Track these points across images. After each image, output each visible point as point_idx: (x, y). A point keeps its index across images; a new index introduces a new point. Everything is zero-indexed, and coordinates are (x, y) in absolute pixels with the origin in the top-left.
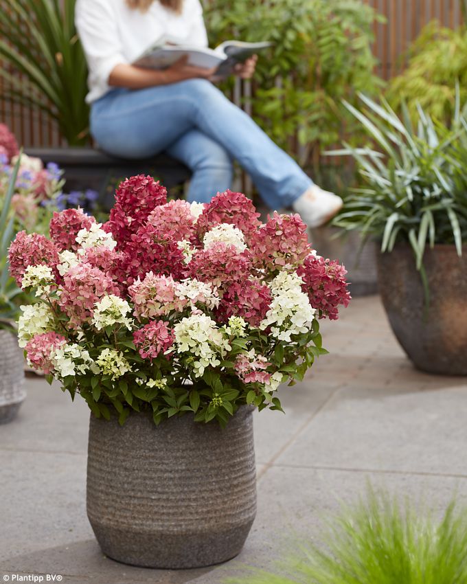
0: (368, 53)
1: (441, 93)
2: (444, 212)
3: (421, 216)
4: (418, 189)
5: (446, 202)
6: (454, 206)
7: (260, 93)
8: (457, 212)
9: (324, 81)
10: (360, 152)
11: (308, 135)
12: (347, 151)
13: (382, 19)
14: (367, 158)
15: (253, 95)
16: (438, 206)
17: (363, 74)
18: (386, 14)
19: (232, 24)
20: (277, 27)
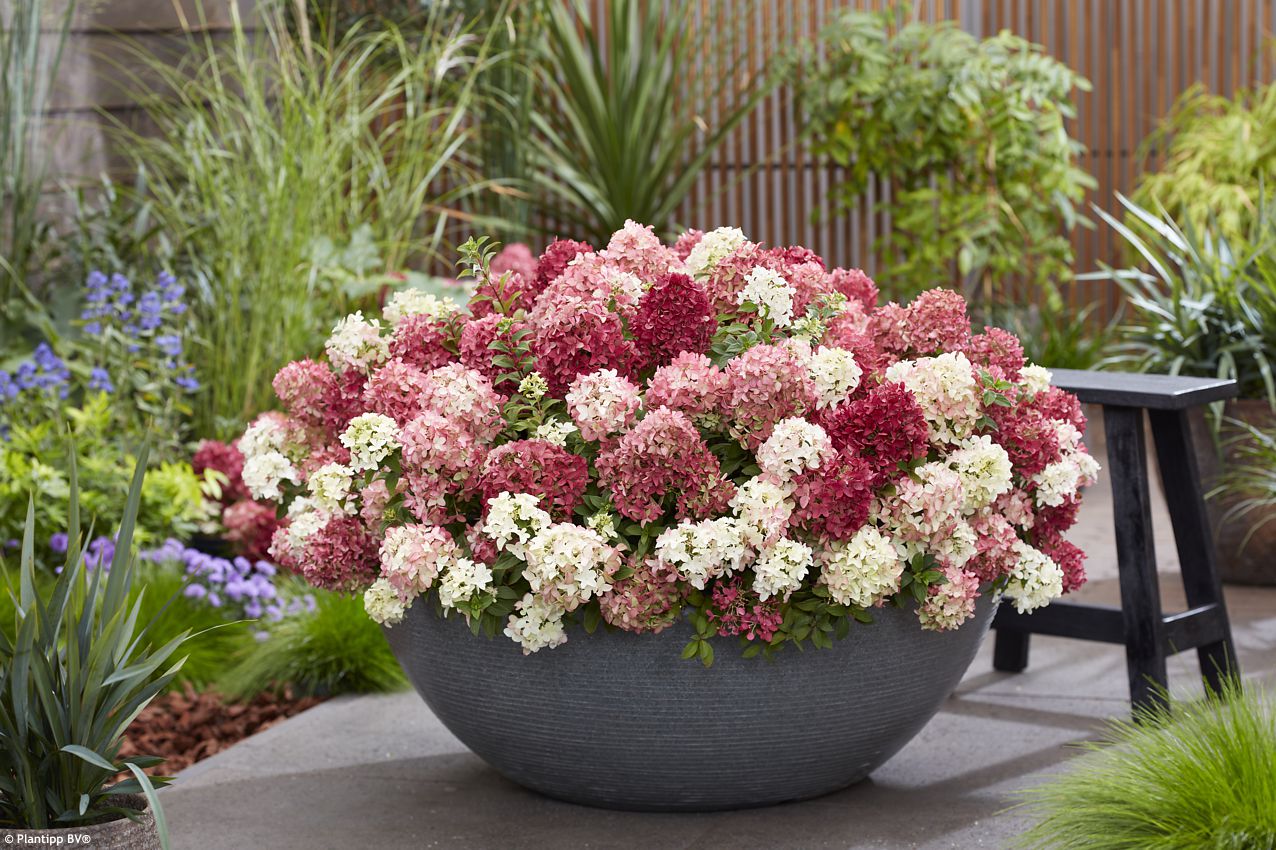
0: (1061, 135)
1: (1234, 195)
2: (1250, 353)
3: (1217, 361)
4: (1215, 321)
5: (1253, 341)
6: (1263, 346)
7: (902, 195)
8: (1267, 355)
9: (999, 177)
10: (1123, 274)
11: (974, 258)
12: (1106, 274)
13: (1085, 85)
14: (1137, 283)
15: (894, 200)
16: (1241, 346)
17: (1058, 167)
18: (1089, 77)
19: (860, 95)
20: (926, 99)
